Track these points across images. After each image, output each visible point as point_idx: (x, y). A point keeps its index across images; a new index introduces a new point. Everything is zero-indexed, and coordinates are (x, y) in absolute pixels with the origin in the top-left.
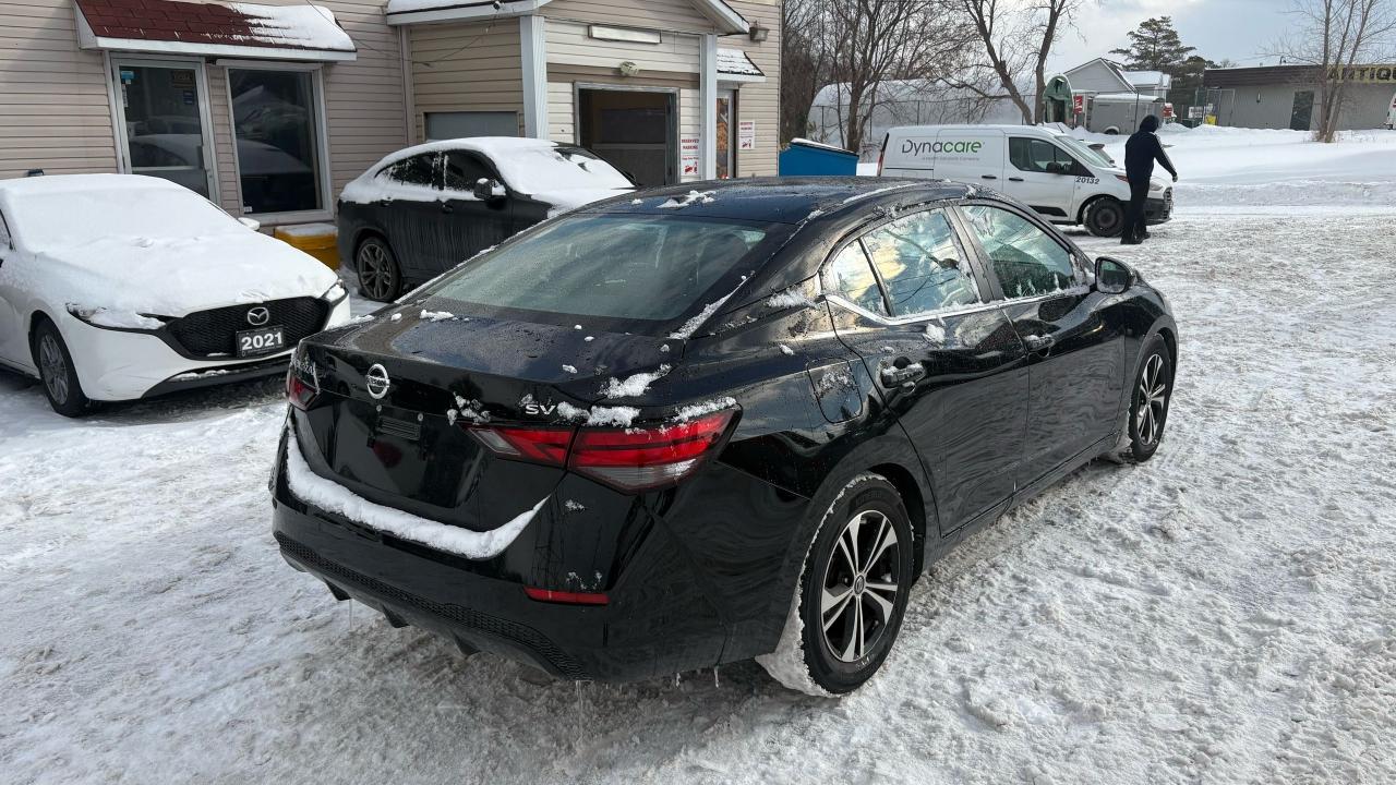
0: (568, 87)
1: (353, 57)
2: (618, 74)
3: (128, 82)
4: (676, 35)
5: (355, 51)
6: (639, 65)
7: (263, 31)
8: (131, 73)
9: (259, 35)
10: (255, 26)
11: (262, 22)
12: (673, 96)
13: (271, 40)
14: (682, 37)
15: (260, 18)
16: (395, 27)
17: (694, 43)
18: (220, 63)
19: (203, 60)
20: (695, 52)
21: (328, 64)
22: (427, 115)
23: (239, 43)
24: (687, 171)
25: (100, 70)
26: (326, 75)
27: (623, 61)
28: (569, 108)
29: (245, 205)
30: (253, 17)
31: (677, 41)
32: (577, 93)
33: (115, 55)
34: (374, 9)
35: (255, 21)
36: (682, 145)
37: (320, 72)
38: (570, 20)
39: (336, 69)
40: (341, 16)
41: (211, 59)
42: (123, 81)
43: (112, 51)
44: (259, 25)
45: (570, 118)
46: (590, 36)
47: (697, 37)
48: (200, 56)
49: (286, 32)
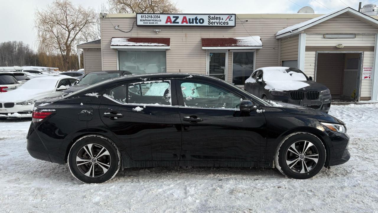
0: (314, 53)
1: (261, 48)
2: (336, 48)
3: (211, 56)
4: (363, 35)
5: (262, 46)
6: (344, 45)
7: (240, 43)
8: (212, 54)
9: (238, 44)
10: (238, 42)
11: (240, 41)
12: (361, 54)
13: (241, 45)
14: (366, 35)
15: (241, 40)
16: (278, 39)
17: (373, 36)
18: (230, 51)
19: (228, 50)
20: (373, 39)
21: (257, 50)
22: (283, 61)
23: (233, 46)
24: (365, 78)
25: (205, 54)
26: (257, 52)
27: (338, 44)
28: (314, 59)
29: (233, 83)
30: (239, 40)
31: (364, 36)
32: (317, 54)
33: (209, 50)
34: (272, 35)
35: (239, 41)
36: (363, 69)
37: (255, 52)
38: (316, 34)
39: (260, 51)
40: (262, 38)
41: (229, 50)
42: (210, 56)
43: (208, 50)
44: (240, 42)
45: (314, 62)
46: (324, 38)
47: (374, 35)
48: (227, 49)
49: (245, 43)
